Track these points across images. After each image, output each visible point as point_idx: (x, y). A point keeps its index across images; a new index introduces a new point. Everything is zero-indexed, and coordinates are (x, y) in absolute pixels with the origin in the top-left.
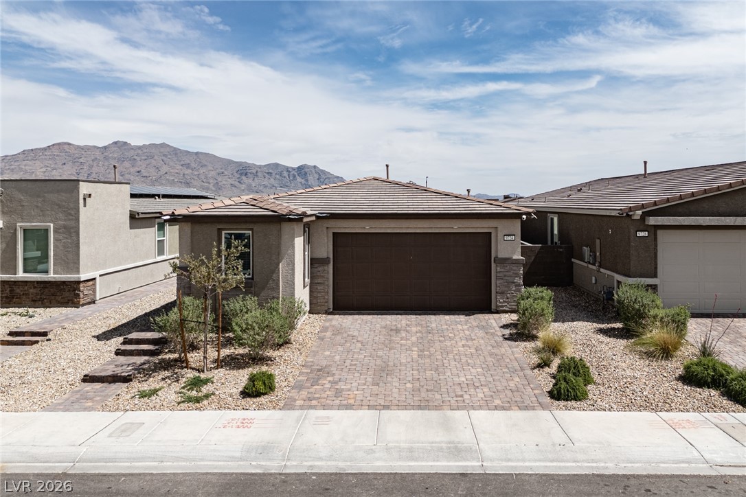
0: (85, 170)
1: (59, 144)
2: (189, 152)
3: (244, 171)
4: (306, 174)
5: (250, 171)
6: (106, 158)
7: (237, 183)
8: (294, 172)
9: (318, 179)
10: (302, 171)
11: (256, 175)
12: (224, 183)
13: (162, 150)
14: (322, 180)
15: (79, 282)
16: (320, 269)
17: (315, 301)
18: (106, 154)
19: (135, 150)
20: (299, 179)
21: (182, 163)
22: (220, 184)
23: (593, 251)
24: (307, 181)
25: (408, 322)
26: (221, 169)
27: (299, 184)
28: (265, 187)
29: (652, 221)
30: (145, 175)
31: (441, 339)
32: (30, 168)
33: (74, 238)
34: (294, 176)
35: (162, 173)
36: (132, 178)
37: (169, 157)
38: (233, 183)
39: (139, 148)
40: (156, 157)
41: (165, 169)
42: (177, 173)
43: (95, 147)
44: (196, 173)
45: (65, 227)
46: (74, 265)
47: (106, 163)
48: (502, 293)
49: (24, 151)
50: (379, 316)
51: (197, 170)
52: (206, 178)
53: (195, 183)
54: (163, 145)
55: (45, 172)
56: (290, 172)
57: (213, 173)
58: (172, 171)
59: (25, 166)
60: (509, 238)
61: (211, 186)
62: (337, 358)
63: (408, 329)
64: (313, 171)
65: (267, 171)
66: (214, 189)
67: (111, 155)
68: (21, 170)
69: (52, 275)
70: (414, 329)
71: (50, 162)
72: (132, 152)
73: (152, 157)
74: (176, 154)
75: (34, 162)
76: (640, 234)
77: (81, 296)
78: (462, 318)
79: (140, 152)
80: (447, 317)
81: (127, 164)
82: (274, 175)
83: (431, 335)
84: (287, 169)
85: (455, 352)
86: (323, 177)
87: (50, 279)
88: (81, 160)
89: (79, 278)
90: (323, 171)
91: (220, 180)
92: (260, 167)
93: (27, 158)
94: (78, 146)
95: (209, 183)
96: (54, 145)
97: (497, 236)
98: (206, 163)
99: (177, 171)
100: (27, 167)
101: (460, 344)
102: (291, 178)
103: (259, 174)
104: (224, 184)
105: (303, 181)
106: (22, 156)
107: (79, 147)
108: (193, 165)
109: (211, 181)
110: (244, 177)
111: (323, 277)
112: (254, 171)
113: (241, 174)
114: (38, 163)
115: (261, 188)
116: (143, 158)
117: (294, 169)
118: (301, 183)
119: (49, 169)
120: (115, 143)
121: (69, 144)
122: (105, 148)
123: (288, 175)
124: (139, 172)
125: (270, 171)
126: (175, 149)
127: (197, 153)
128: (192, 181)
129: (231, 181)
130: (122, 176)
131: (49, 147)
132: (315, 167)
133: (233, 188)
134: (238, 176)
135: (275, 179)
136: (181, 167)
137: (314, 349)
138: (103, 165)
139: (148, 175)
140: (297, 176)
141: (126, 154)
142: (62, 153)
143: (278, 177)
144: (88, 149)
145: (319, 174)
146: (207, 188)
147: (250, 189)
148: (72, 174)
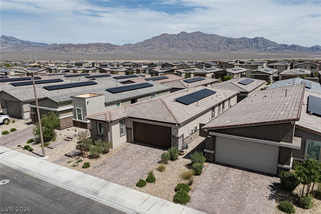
1: (163, 34)
2: (208, 35)
4: (258, 41)
5: (232, 41)
7: (226, 47)
8: (252, 41)
9: (263, 44)
10: (256, 40)
11: (235, 43)
12: (221, 47)
13: (198, 34)
14: (265, 44)
18: (178, 37)
19: (188, 35)
20: (254, 44)
21: (205, 39)
24: (258, 44)
26: (221, 41)
27: (254, 47)
28: (238, 48)
30: (192, 45)
34: (252, 43)
35: (197, 44)
36: (187, 46)
37: (201, 37)
40: (196, 38)
41: (199, 42)
42: (203, 44)
43: (175, 34)
44: (211, 43)
49: (153, 37)
51: (211, 42)
52: (214, 45)
54: (199, 32)
55: (159, 45)
56: (250, 41)
57: (217, 43)
58: (201, 43)
61: (216, 49)
64: (261, 40)
65: (240, 41)
66: (217, 50)
67: (180, 38)
71: (161, 41)
73: (194, 38)
74: (203, 36)
75: (155, 41)
79: (190, 35)
81: (185, 41)
82: (243, 42)
84: (249, 40)
86: (265, 42)
88: (170, 40)
90: (266, 40)
91: (220, 46)
92: (237, 39)
95: (215, 47)
96: (161, 35)
98: (215, 39)
99: (203, 43)
100: (154, 44)
104: (221, 48)
105: (256, 45)
106: (152, 39)
107: (169, 35)
108: (210, 40)
109: (216, 46)
110: (230, 44)
112: (234, 41)
113: (229, 43)
114: (157, 42)
115: (237, 49)
116: (191, 38)
117: (252, 39)
118: (255, 45)
120: (181, 33)
121: (166, 34)
122: (178, 35)
123: (249, 42)
124: (189, 44)
125: (241, 41)
126: (203, 34)
127: (211, 35)
128: (209, 47)
129: (224, 46)
130: (183, 45)
132: (262, 38)
133: (225, 49)
134: (227, 44)
136: (205, 41)
138: (177, 42)
140: (253, 43)
141: (185, 37)
142: (165, 37)
143: (244, 43)
144: (173, 36)
145: (264, 41)
146: (215, 50)
147: (232, 49)
148: (167, 46)
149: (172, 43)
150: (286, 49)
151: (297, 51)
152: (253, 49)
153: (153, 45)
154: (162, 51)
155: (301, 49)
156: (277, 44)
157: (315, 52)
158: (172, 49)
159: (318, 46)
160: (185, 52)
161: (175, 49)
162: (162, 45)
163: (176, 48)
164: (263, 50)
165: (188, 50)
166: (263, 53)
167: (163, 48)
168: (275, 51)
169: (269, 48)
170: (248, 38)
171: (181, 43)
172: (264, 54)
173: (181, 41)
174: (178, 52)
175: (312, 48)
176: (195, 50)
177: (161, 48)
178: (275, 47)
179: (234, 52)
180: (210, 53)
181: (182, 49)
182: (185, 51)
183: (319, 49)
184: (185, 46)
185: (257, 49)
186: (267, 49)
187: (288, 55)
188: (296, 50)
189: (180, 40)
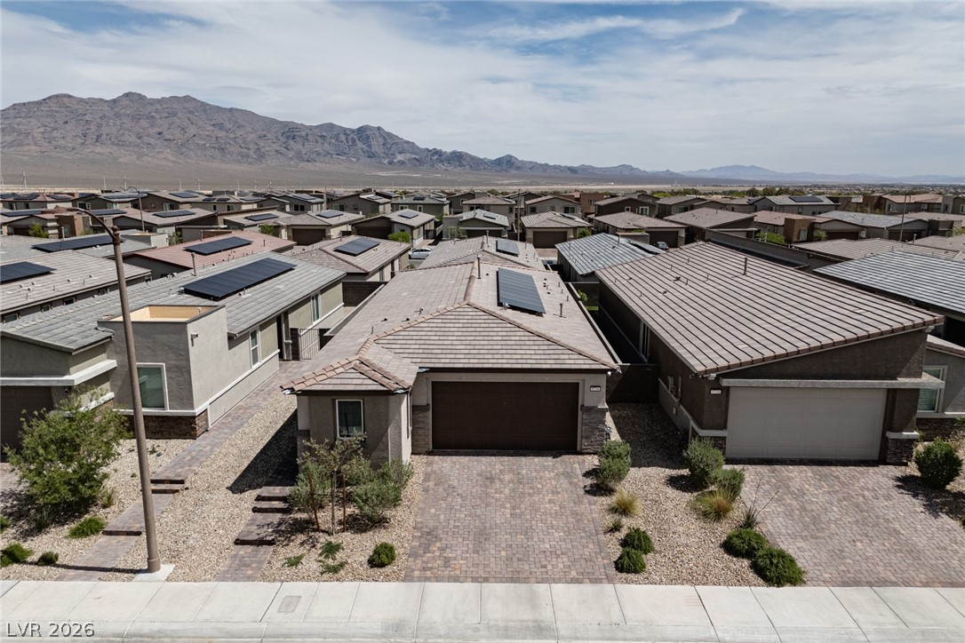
0: (93, 130)
1: (57, 96)
2: (221, 108)
3: (292, 134)
4: (368, 137)
5: (298, 134)
6: (117, 115)
7: (283, 150)
8: (352, 135)
9: (384, 144)
10: (362, 130)
11: (306, 139)
12: (268, 148)
13: (186, 105)
14: (389, 146)
16: (420, 415)
17: (416, 443)
18: (116, 110)
19: (152, 104)
20: (360, 145)
21: (213, 122)
22: (263, 150)
23: (676, 384)
24: (370, 146)
25: (502, 468)
26: (263, 130)
27: (360, 151)
28: (318, 154)
29: (725, 382)
30: (168, 137)
31: (531, 491)
32: (25, 127)
34: (354, 141)
35: (187, 135)
36: (152, 141)
37: (196, 114)
38: (278, 149)
39: (159, 101)
40: (180, 115)
41: (192, 130)
42: (208, 136)
43: (101, 100)
44: (232, 136)
45: (176, 367)
46: (188, 401)
47: (118, 122)
48: (587, 437)
49: (14, 105)
50: (475, 458)
51: (233, 132)
52: (244, 142)
53: (231, 149)
54: (187, 99)
55: (43, 133)
56: (348, 135)
57: (252, 137)
58: (201, 133)
59: (18, 124)
60: (595, 389)
61: (251, 152)
62: (442, 517)
63: (502, 477)
64: (377, 134)
65: (320, 134)
66: (255, 157)
67: (122, 111)
68: (14, 130)
69: (169, 410)
70: (507, 477)
71: (48, 120)
72: (150, 108)
73: (175, 115)
74: (205, 111)
75: (27, 119)
76: (713, 392)
78: (549, 461)
79: (159, 107)
80: (536, 459)
81: (144, 123)
82: (328, 138)
83: (521, 486)
84: (345, 131)
85: (542, 510)
86: (390, 142)
87: (168, 414)
88: (87, 118)
90: (390, 135)
91: (262, 144)
92: (311, 128)
93: (19, 115)
94: (80, 98)
95: (249, 149)
96: (50, 98)
97: (584, 386)
98: (243, 123)
99: (208, 133)
100: (21, 127)
101: (547, 498)
102: (350, 143)
103: (310, 137)
104: (268, 151)
105: (365, 147)
106: (12, 111)
107: (81, 100)
108: (228, 125)
109: (251, 147)
110: (291, 142)
111: (423, 422)
112: (303, 134)
113: (288, 137)
114: (34, 121)
115: (314, 156)
116: (164, 115)
117: (353, 131)
118: (362, 149)
119: (49, 129)
120: (127, 95)
121: (69, 96)
122: (114, 101)
123: (347, 139)
124: (160, 134)
125: (324, 134)
126: (203, 104)
127: (231, 110)
128: (228, 146)
129: (275, 147)
130: (139, 138)
131: (44, 100)
132: (379, 128)
133: (279, 155)
134: (284, 140)
135: (330, 143)
136: (213, 128)
137: (421, 505)
138: (114, 125)
139: (171, 137)
140: (357, 140)
141: (141, 109)
142: (61, 108)
143: (333, 141)
144: (93, 103)
145: (384, 138)
146: (248, 156)
147: (300, 157)
148: (76, 136)
149: (93, 128)
150: (441, 161)
151: (467, 167)
152: (358, 159)
153: (20, 133)
154: (60, 155)
155: (476, 163)
156: (418, 148)
157: (506, 171)
158: (98, 149)
159: (510, 156)
160: (145, 158)
161: (108, 150)
162: (55, 134)
163: (113, 144)
164: (386, 162)
165: (158, 153)
166: (387, 170)
167: (62, 142)
168: (415, 166)
169: (400, 157)
170: (341, 127)
171: (128, 130)
172: (390, 174)
173: (128, 123)
174: (122, 160)
175: (499, 162)
176: (181, 154)
177: (55, 144)
178: (413, 156)
179: (309, 166)
180: (236, 167)
181: (136, 149)
182: (145, 155)
183: (513, 163)
184: (146, 139)
185: (369, 160)
186: (395, 161)
187: (448, 177)
188: (464, 166)
189: (124, 121)
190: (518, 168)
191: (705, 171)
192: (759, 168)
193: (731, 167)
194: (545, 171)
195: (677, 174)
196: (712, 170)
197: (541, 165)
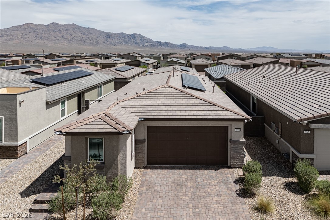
0: (39, 35)
1: (28, 24)
2: (85, 28)
3: (109, 36)
4: (135, 37)
5: (111, 36)
6: (48, 30)
7: (105, 41)
8: (130, 37)
9: (141, 40)
10: (134, 36)
11: (114, 38)
12: (100, 41)
13: (73, 27)
14: (142, 40)
15: (17, 146)
18: (48, 28)
19: (61, 26)
20: (132, 40)
21: (82, 32)
22: (98, 42)
24: (136, 40)
26: (99, 35)
27: (133, 42)
28: (118, 43)
30: (65, 37)
32: (15, 34)
33: (15, 124)
34: (130, 38)
35: (72, 37)
36: (60, 39)
37: (76, 30)
38: (103, 41)
39: (63, 25)
40: (70, 30)
41: (74, 35)
42: (79, 37)
43: (43, 25)
44: (88, 37)
45: (10, 118)
46: (15, 137)
47: (48, 32)
49: (12, 26)
51: (88, 36)
52: (92, 39)
53: (87, 41)
54: (73, 25)
55: (21, 36)
56: (128, 36)
57: (95, 37)
58: (77, 36)
59: (13, 33)
61: (94, 42)
64: (139, 36)
65: (118, 36)
66: (95, 44)
67: (50, 29)
68: (11, 35)
69: (4, 143)
71: (24, 31)
72: (60, 28)
73: (68, 30)
74: (79, 28)
75: (17, 31)
77: (19, 152)
79: (63, 27)
81: (57, 33)
82: (121, 38)
84: (127, 35)
86: (143, 39)
87: (3, 145)
88: (37, 31)
89: (17, 144)
90: (143, 36)
91: (98, 40)
92: (115, 34)
93: (13, 30)
94: (36, 24)
96: (25, 24)
98: (92, 33)
99: (79, 36)
102: (129, 39)
103: (115, 37)
104: (100, 42)
105: (134, 40)
106: (11, 29)
107: (36, 25)
108: (86, 33)
109: (94, 40)
110: (108, 39)
112: (113, 36)
113: (107, 37)
114: (19, 32)
115: (116, 44)
116: (65, 30)
117: (130, 35)
118: (133, 41)
119: (23, 35)
120: (52, 23)
121: (32, 24)
122: (48, 25)
124: (63, 36)
125: (120, 36)
126: (79, 26)
127: (88, 28)
128: (86, 40)
129: (103, 40)
130: (55, 38)
131: (23, 25)
132: (139, 34)
133: (104, 43)
134: (106, 38)
135: (122, 39)
136: (81, 34)
138: (47, 33)
139: (67, 37)
140: (131, 38)
141: (57, 28)
142: (29, 27)
143: (123, 38)
144: (40, 26)
145: (141, 37)
146: (93, 44)
147: (111, 44)
148: (33, 37)
149: (39, 34)
150: (161, 45)
151: (170, 47)
152: (132, 45)
153: (13, 36)
154: (27, 43)
155: (173, 46)
156: (153, 41)
157: (184, 48)
158: (41, 41)
159: (185, 44)
160: (57, 44)
161: (44, 42)
162: (26, 36)
163: (46, 39)
164: (141, 45)
165: (61, 42)
166: (142, 48)
167: (28, 39)
168: (152, 47)
169: (146, 44)
170: (126, 34)
171: (52, 35)
172: (143, 50)
173: (52, 33)
174: (48, 45)
175: (181, 45)
176: (70, 43)
177: (25, 39)
178: (151, 44)
179: (114, 47)
180: (88, 47)
181: (54, 41)
182: (57, 43)
183: (186, 46)
184: (58, 38)
185: (136, 45)
186: (145, 45)
187: (163, 51)
188: (169, 47)
189: (51, 32)
190: (188, 48)
191: (254, 48)
192: (272, 48)
193: (262, 47)
194: (197, 48)
195: (244, 49)
196: (256, 48)
197: (196, 46)
